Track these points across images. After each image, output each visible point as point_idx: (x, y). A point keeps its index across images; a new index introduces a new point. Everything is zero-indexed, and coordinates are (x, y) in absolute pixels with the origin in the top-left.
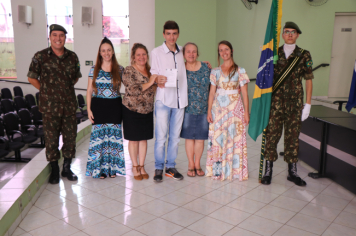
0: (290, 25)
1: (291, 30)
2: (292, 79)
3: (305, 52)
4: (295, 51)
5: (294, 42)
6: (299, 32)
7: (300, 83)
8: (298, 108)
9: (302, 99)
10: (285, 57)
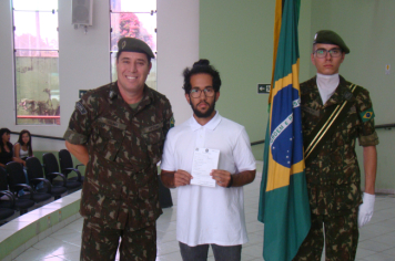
0: (325, 37)
1: (328, 47)
2: (335, 145)
3: (359, 89)
4: (338, 90)
5: (335, 71)
6: (343, 50)
7: (352, 152)
8: (350, 202)
9: (358, 184)
10: (320, 101)
